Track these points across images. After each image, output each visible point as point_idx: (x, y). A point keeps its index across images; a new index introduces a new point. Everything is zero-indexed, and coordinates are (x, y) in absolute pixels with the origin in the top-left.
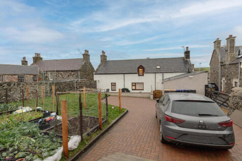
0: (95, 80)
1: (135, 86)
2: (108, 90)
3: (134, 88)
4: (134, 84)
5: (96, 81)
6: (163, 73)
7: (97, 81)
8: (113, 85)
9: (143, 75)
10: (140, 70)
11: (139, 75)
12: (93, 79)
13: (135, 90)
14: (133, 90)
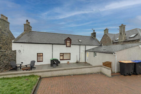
0: (13, 49)
1: (63, 56)
2: (33, 62)
3: (62, 58)
4: (62, 55)
5: (15, 51)
6: (86, 45)
7: (17, 52)
8: (40, 55)
9: (70, 46)
10: (67, 41)
11: (67, 46)
12: (11, 49)
13: (63, 59)
14: (60, 60)
